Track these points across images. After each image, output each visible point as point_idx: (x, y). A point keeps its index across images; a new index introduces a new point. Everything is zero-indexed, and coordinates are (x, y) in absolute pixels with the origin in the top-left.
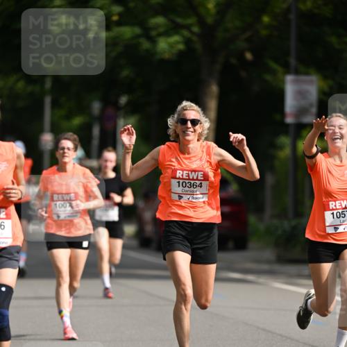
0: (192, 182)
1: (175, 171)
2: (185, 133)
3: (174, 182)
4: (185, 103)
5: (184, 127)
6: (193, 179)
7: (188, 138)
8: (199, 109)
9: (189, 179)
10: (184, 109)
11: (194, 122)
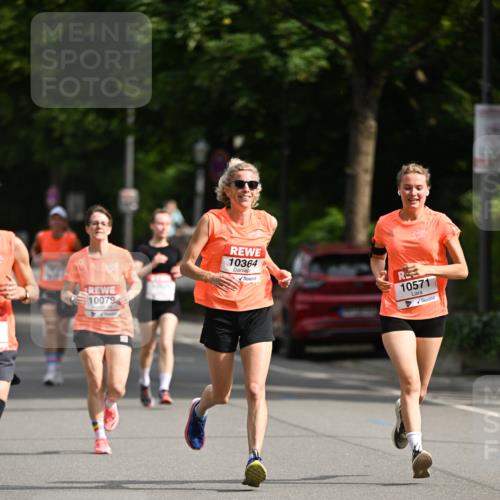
0: (248, 260)
1: (228, 247)
2: (241, 197)
3: (226, 260)
5: (240, 191)
6: (249, 257)
7: (245, 204)
9: (245, 257)
10: (239, 168)
11: (253, 185)
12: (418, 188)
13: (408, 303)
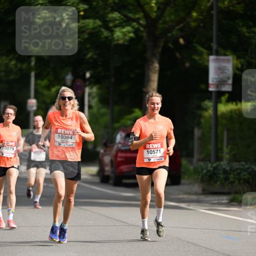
4: (63, 88)
5: (64, 101)
7: (66, 108)
8: (72, 91)
10: (64, 91)
11: (70, 98)
12: (157, 104)
13: (149, 160)
